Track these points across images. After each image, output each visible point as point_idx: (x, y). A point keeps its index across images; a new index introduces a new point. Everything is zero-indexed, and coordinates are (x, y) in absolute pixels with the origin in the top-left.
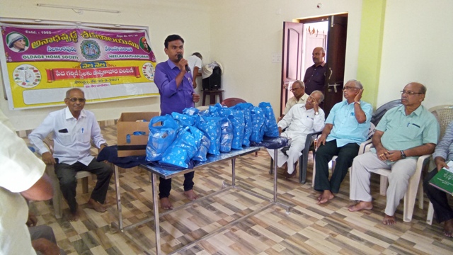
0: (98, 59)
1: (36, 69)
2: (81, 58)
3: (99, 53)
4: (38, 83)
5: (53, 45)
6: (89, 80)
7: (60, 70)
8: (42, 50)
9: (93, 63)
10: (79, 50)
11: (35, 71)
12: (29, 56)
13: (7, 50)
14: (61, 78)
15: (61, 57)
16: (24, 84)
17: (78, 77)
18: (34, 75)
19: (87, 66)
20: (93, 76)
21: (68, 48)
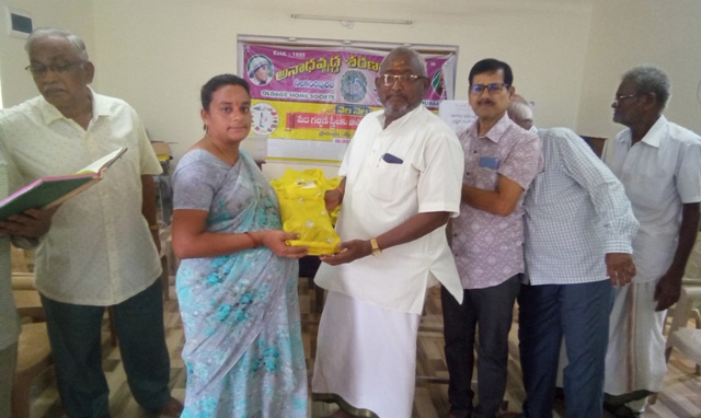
0: (361, 103)
1: (274, 111)
2: (339, 98)
3: (364, 92)
4: (273, 129)
5: (301, 76)
7: (304, 115)
8: (287, 84)
9: (353, 107)
10: (338, 86)
11: (273, 114)
12: (270, 93)
14: (303, 126)
15: (309, 96)
16: (257, 129)
17: (327, 126)
19: (343, 110)
20: (348, 127)
21: (322, 83)
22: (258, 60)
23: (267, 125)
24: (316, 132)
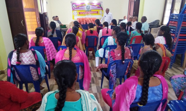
0: (90, 10)
2: (86, 9)
3: (90, 8)
5: (80, 7)
6: (87, 14)
7: (81, 12)
8: (78, 8)
9: (88, 11)
10: (86, 8)
12: (76, 9)
13: (72, 8)
14: (81, 14)
15: (82, 9)
17: (85, 14)
18: (76, 13)
19: (87, 11)
20: (88, 14)
21: (83, 7)
22: (74, 5)
23: (76, 14)
24: (83, 15)
